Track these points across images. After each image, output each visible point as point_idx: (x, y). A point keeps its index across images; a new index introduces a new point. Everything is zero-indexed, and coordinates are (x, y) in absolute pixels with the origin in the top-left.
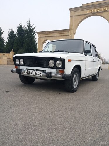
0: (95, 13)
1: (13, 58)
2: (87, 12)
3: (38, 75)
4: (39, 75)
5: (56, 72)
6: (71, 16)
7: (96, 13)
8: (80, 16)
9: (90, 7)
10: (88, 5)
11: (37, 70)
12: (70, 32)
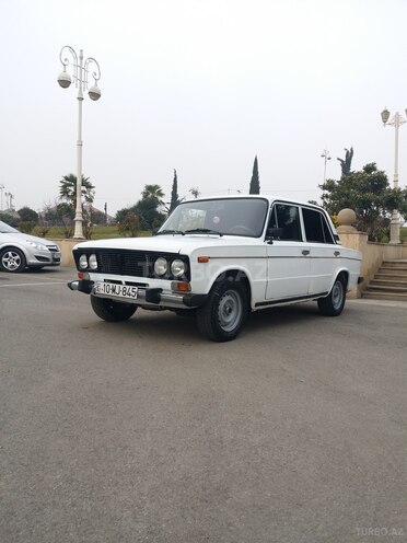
1: (74, 251)
3: (128, 296)
5: (170, 288)
11: (127, 283)
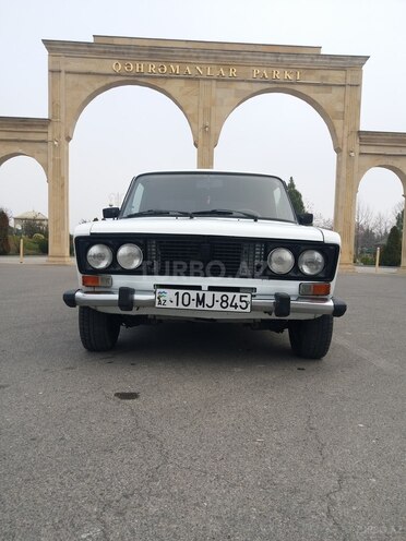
0: (140, 75)
2: (113, 66)
3: (233, 309)
4: (236, 306)
5: (297, 292)
6: (51, 71)
7: (145, 76)
8: (90, 78)
9: (123, 53)
10: (116, 42)
12: (50, 130)
